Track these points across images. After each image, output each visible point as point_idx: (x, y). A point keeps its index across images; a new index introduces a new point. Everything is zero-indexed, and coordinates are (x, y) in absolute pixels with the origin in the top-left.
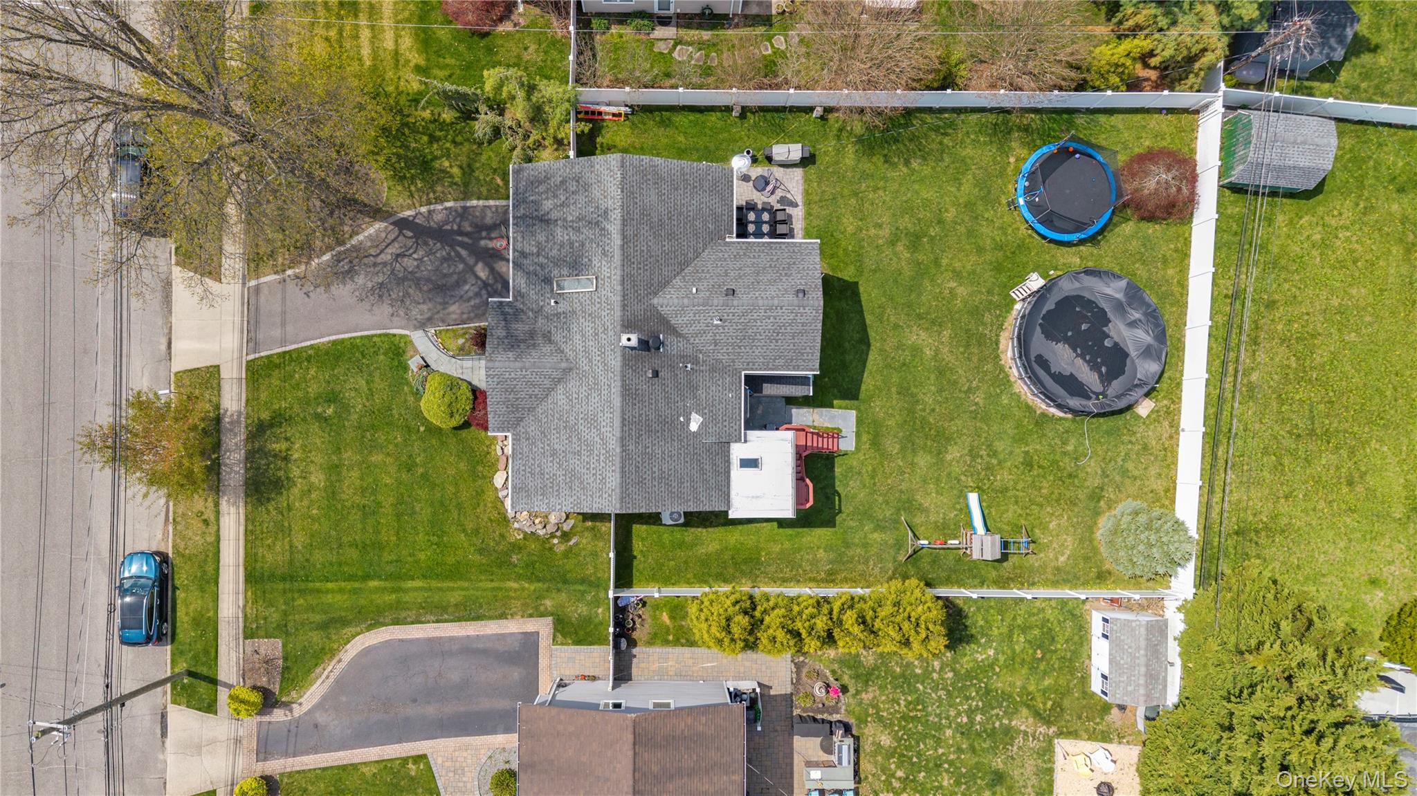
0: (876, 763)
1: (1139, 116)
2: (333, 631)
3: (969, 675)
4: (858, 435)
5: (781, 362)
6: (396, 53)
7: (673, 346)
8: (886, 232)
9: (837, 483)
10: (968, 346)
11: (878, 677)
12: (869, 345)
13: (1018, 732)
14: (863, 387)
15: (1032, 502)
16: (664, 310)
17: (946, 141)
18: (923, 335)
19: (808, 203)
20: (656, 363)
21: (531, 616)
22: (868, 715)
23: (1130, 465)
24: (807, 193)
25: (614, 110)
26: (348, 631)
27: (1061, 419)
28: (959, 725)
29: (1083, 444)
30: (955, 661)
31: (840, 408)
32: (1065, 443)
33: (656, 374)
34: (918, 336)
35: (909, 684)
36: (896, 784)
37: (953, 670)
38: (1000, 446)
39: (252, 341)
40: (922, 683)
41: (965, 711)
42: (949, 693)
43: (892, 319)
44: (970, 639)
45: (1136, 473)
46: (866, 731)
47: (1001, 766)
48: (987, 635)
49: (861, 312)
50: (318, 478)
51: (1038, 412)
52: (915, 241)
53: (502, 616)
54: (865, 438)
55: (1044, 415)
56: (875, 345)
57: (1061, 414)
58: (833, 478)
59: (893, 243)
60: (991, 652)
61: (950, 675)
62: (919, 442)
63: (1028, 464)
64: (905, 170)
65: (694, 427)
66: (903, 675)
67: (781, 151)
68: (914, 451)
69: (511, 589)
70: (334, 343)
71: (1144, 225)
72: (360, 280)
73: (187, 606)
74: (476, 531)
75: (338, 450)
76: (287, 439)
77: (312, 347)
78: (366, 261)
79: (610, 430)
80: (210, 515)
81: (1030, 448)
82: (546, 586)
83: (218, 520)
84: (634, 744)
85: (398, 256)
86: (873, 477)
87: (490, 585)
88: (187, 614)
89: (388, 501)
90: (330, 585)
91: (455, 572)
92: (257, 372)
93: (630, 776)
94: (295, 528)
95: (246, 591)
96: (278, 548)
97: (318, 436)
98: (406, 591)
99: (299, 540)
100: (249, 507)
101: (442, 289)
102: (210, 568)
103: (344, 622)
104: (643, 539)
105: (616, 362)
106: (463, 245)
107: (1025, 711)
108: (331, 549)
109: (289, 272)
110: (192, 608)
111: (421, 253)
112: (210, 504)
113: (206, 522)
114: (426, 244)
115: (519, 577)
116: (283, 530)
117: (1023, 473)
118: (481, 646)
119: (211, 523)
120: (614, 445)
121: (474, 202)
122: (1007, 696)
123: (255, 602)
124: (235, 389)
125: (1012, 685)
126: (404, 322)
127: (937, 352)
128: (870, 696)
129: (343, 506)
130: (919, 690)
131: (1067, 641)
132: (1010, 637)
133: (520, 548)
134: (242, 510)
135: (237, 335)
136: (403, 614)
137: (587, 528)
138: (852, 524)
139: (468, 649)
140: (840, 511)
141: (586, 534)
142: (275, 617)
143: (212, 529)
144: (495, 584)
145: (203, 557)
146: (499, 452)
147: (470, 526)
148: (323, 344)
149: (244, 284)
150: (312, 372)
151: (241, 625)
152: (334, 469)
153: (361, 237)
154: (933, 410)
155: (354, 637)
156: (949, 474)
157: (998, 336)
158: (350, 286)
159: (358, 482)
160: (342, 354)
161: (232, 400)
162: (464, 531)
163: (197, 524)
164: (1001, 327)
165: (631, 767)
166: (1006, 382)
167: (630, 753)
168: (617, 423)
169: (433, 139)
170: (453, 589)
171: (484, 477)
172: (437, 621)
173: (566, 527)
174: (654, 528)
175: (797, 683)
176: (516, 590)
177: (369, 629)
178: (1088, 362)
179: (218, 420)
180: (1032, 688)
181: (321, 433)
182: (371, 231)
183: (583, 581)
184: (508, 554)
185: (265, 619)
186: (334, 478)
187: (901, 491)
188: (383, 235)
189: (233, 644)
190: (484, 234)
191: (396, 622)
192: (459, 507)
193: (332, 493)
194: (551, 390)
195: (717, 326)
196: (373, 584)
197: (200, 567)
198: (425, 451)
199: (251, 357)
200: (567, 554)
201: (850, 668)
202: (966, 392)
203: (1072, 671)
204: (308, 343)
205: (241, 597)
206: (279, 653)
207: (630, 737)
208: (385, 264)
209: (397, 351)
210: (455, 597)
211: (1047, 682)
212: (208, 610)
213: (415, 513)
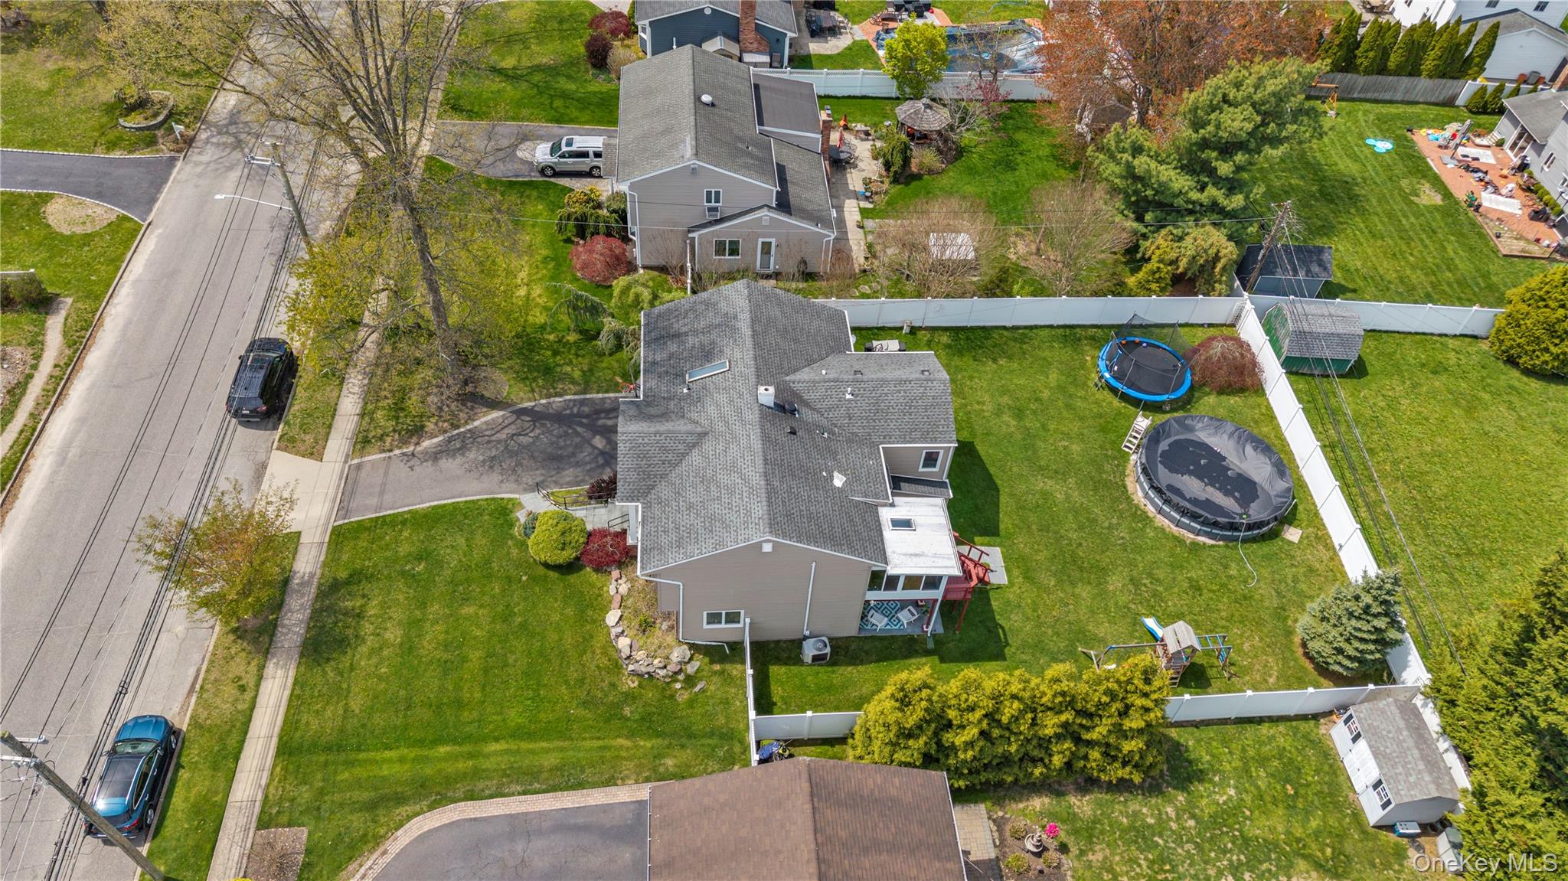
1: (1185, 329)
2: (381, 811)
3: (1215, 823)
4: (1008, 570)
5: (918, 434)
7: (806, 415)
8: (989, 407)
9: (997, 617)
10: (1096, 490)
12: (998, 490)
14: (1002, 525)
16: (797, 387)
17: (1025, 347)
18: (1049, 482)
20: (794, 424)
21: (646, 780)
26: (403, 810)
27: (1213, 546)
29: (1245, 568)
30: (1191, 804)
31: (986, 545)
32: (1226, 567)
33: (793, 433)
34: (1046, 484)
35: (1144, 838)
37: (1193, 816)
40: (1161, 836)
42: (1197, 845)
43: (1015, 470)
44: (1201, 777)
48: (1218, 771)
49: (982, 465)
50: (394, 635)
51: (1188, 542)
52: (1019, 413)
53: (610, 782)
54: (1016, 571)
56: (1004, 491)
57: (1212, 542)
58: (992, 612)
59: (998, 415)
60: (1231, 792)
61: (1191, 823)
62: (1076, 575)
63: (1196, 589)
64: (994, 366)
65: (838, 483)
66: (1132, 827)
68: (1071, 583)
69: (621, 747)
70: (434, 507)
72: (472, 455)
73: (189, 789)
74: (581, 682)
75: (423, 605)
76: (364, 596)
77: (410, 512)
78: (479, 440)
79: (753, 470)
80: (250, 680)
81: (1193, 574)
82: (666, 742)
83: (258, 686)
84: (812, 795)
85: (513, 435)
86: (1035, 610)
87: (596, 743)
88: (186, 799)
89: (475, 656)
90: (387, 754)
91: (553, 731)
92: (340, 537)
93: (810, 837)
94: (355, 689)
95: (274, 766)
96: (328, 713)
97: (401, 593)
98: (487, 756)
99: (356, 705)
100: (302, 668)
101: (555, 460)
102: (232, 742)
103: (400, 800)
104: (782, 684)
105: (753, 416)
106: (581, 424)
108: (397, 711)
109: (397, 452)
110: (194, 791)
111: (537, 431)
112: (253, 668)
113: (243, 689)
114: (543, 425)
115: (631, 735)
116: (339, 693)
117: (1194, 597)
118: (581, 821)
119: (248, 692)
120: (757, 480)
121: (594, 396)
122: (1272, 845)
123: (284, 779)
124: (314, 552)
125: (1273, 829)
127: (1068, 497)
129: (420, 662)
130: (1157, 845)
131: (1317, 772)
132: (1247, 771)
133: (634, 698)
134: (292, 673)
135: (327, 505)
136: (481, 785)
137: (715, 673)
138: (1024, 657)
139: (565, 824)
140: (1007, 644)
141: (715, 679)
142: (305, 794)
143: (248, 696)
144: (601, 743)
145: (227, 727)
146: (612, 591)
147: (573, 675)
148: (423, 509)
149: (346, 462)
150: (406, 534)
151: (257, 810)
152: (414, 625)
153: (476, 423)
154: (1081, 544)
155: (409, 818)
156: (1116, 604)
158: (459, 460)
159: (441, 637)
160: (443, 516)
161: (307, 563)
162: (567, 682)
163: (229, 691)
166: (1145, 518)
170: (547, 751)
171: (594, 621)
172: (524, 793)
173: (691, 669)
174: (795, 669)
175: (1001, 845)
176: (628, 749)
177: (431, 808)
178: (1219, 489)
179: (286, 582)
180: (1299, 832)
181: (405, 589)
182: (489, 417)
183: (711, 735)
184: (618, 706)
185: (292, 800)
186: (413, 633)
188: (501, 420)
189: (238, 838)
191: (471, 796)
192: (563, 655)
193: (408, 648)
194: (684, 455)
195: (849, 400)
196: (443, 750)
197: (221, 739)
198: (525, 599)
199: (337, 524)
200: (691, 703)
202: (1108, 528)
203: (1338, 806)
204: (406, 509)
205: (266, 775)
206: (301, 847)
207: (806, 786)
208: (499, 441)
210: (551, 760)
211: (1314, 824)
212: (216, 793)
213: (506, 665)
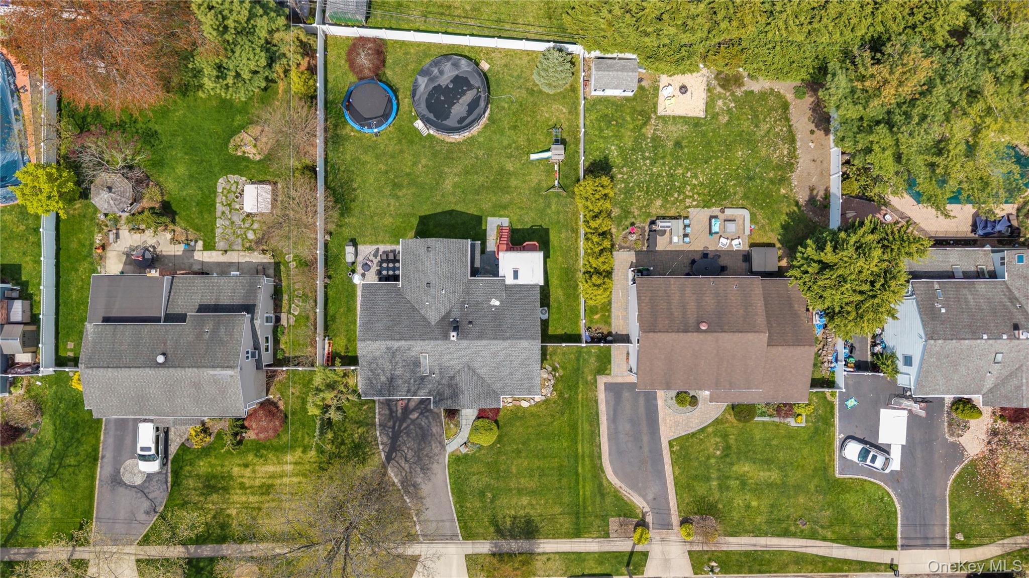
0: (670, 208)
1: (329, 67)
2: (605, 492)
3: (625, 159)
4: (501, 216)
5: (464, 259)
6: (296, 463)
7: (456, 314)
8: (392, 201)
9: (526, 227)
10: (453, 159)
11: (626, 206)
12: (453, 211)
13: (654, 133)
14: (476, 213)
15: (535, 126)
16: (438, 319)
17: (342, 169)
18: (447, 182)
19: (377, 242)
20: (465, 322)
21: (596, 387)
22: (646, 212)
23: (515, 74)
24: (371, 243)
25: (327, 346)
26: (605, 483)
27: (491, 110)
28: (651, 164)
29: (504, 99)
30: (617, 167)
31: (486, 226)
33: (470, 323)
34: (448, 184)
35: (630, 190)
36: (681, 197)
37: (622, 167)
38: (505, 143)
39: (452, 537)
40: (629, 183)
41: (644, 161)
42: (634, 170)
43: (439, 198)
44: (606, 158)
45: (519, 70)
46: (654, 213)
47: (672, 143)
48: (604, 150)
49: (436, 214)
50: (525, 501)
51: (488, 122)
52: (396, 186)
53: (596, 402)
54: (502, 213)
55: (489, 119)
56: (453, 207)
57: (489, 110)
58: (523, 229)
59: (398, 198)
60: (613, 148)
61: (625, 169)
62: (504, 184)
63: (515, 127)
64: (358, 191)
65: (497, 303)
66: (625, 194)
67: (350, 258)
68: (509, 187)
69: (582, 398)
70: (453, 494)
71: (387, 64)
72: (419, 480)
73: (592, 568)
74: (553, 416)
75: (510, 490)
76: (504, 518)
77: (455, 505)
78: (409, 478)
79: (498, 346)
80: (545, 558)
81: (507, 126)
82: (580, 379)
83: (547, 553)
84: (654, 332)
85: (406, 460)
86: (523, 209)
87: (580, 409)
88: (596, 568)
89: (537, 463)
90: (581, 493)
91: (574, 427)
92: (469, 535)
93: (670, 334)
94: (551, 512)
95: (584, 537)
96: (562, 521)
97: (503, 501)
98: (584, 452)
99: (557, 510)
100: (540, 537)
101: (424, 437)
102: (573, 557)
103: (601, 485)
104: (556, 329)
105: (465, 343)
106: (400, 426)
107: (644, 130)
108: (562, 493)
109: (415, 519)
110: (593, 566)
111: (404, 448)
112: (539, 558)
113: (548, 560)
114: (399, 446)
115: (576, 393)
116: (552, 519)
117: (520, 130)
118: (612, 413)
119: (549, 557)
120: (507, 343)
121: (377, 420)
122: (636, 139)
123: (590, 533)
124: (478, 546)
125: (630, 137)
126: (442, 456)
127: (456, 175)
128: (636, 210)
129: (539, 487)
130: (632, 186)
131: (607, 108)
132: (605, 138)
133: (561, 393)
134: (542, 541)
135: (449, 546)
136: (596, 454)
137: (551, 358)
138: (547, 220)
139: (613, 419)
140: (541, 226)
141: (553, 358)
142: (598, 522)
143: (552, 556)
144: (580, 406)
145: (566, 561)
146: (511, 404)
147: (549, 419)
148: (453, 499)
149: (421, 543)
150: (468, 505)
151: (602, 539)
152: (520, 492)
153: (396, 481)
154: (487, 177)
155: (608, 480)
156: (520, 169)
157: (447, 143)
158: (423, 486)
159: (527, 479)
161: (484, 547)
162: (552, 422)
163: (550, 564)
164: (443, 141)
165: (666, 334)
166: (472, 138)
167: (659, 334)
168: (496, 342)
169: (343, 443)
170: (583, 428)
171: (524, 412)
172: (599, 436)
173: (550, 369)
174: (550, 323)
175: (629, 248)
176: (583, 395)
177: (603, 472)
178: (461, 96)
179: (494, 555)
180: (631, 127)
181: (501, 500)
182: (392, 475)
183: (578, 360)
184: (564, 399)
185: (599, 527)
186: (525, 492)
187: (530, 194)
188: (396, 470)
189: (612, 544)
190: (394, 415)
191: (600, 457)
192: (540, 425)
193: (532, 493)
194: (479, 376)
195: (446, 292)
196: (580, 470)
197: (572, 562)
198: (510, 444)
199: (461, 538)
200: (564, 368)
201: (621, 221)
202: (477, 160)
203: (622, 105)
204: (453, 507)
205: (587, 540)
206: (616, 519)
207: (651, 334)
208: (410, 468)
209: (458, 460)
210: (587, 427)
211: (629, 119)
212: (595, 557)
213: (543, 449)
